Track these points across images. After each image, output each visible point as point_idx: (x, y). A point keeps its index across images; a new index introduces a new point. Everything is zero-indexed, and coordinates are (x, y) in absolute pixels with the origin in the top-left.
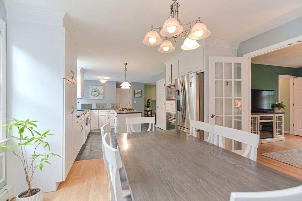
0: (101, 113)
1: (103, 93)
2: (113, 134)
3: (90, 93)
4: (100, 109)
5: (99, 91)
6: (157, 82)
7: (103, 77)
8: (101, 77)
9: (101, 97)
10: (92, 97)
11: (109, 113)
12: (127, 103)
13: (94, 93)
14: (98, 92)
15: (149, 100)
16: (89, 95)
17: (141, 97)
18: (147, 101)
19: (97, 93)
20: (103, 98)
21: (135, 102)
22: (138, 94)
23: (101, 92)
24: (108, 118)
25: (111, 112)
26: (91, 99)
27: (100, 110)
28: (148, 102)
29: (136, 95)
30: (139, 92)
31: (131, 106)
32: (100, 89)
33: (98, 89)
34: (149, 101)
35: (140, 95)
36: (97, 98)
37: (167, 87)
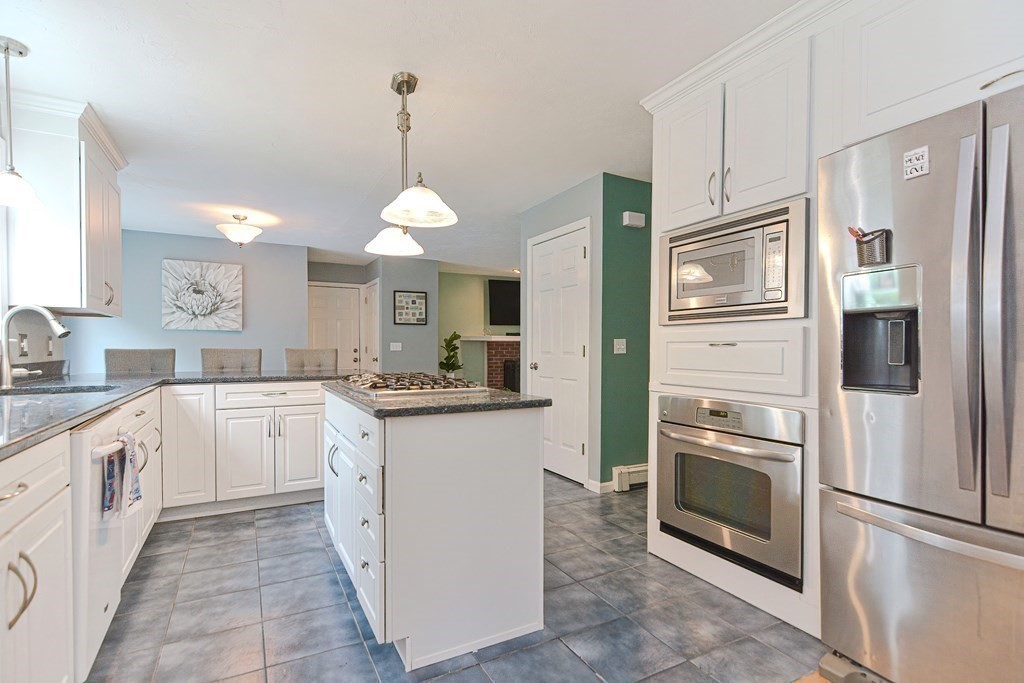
0: (233, 400)
1: (240, 301)
2: (313, 525)
3: (168, 297)
4: (225, 381)
5: (220, 288)
6: (530, 242)
7: (242, 212)
8: (227, 211)
9: (229, 320)
10: (180, 321)
11: (280, 401)
12: (355, 351)
13: (191, 299)
14: (210, 293)
15: (456, 337)
16: (164, 311)
17: (424, 322)
18: (444, 344)
19: (206, 300)
20: (237, 326)
21: (396, 347)
22: (411, 311)
23: (229, 295)
24: (275, 432)
25: (292, 397)
26: (173, 326)
27: (221, 388)
28: (450, 345)
29: (401, 314)
30: (414, 302)
31: (378, 364)
32: (225, 279)
33: (211, 277)
34: (457, 343)
35: (420, 314)
36: (210, 323)
37: (672, 240)
